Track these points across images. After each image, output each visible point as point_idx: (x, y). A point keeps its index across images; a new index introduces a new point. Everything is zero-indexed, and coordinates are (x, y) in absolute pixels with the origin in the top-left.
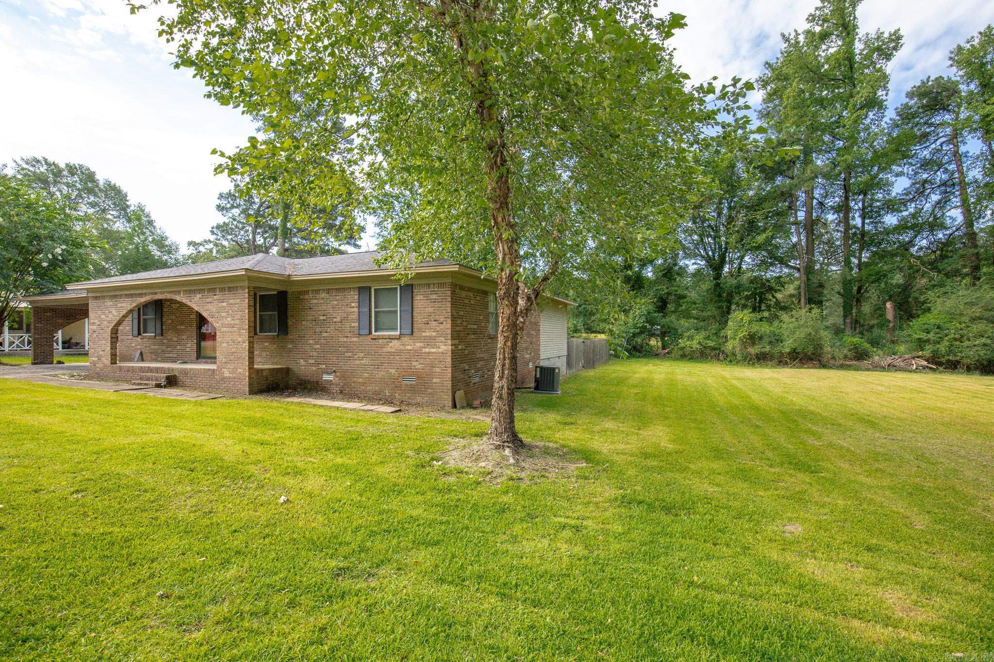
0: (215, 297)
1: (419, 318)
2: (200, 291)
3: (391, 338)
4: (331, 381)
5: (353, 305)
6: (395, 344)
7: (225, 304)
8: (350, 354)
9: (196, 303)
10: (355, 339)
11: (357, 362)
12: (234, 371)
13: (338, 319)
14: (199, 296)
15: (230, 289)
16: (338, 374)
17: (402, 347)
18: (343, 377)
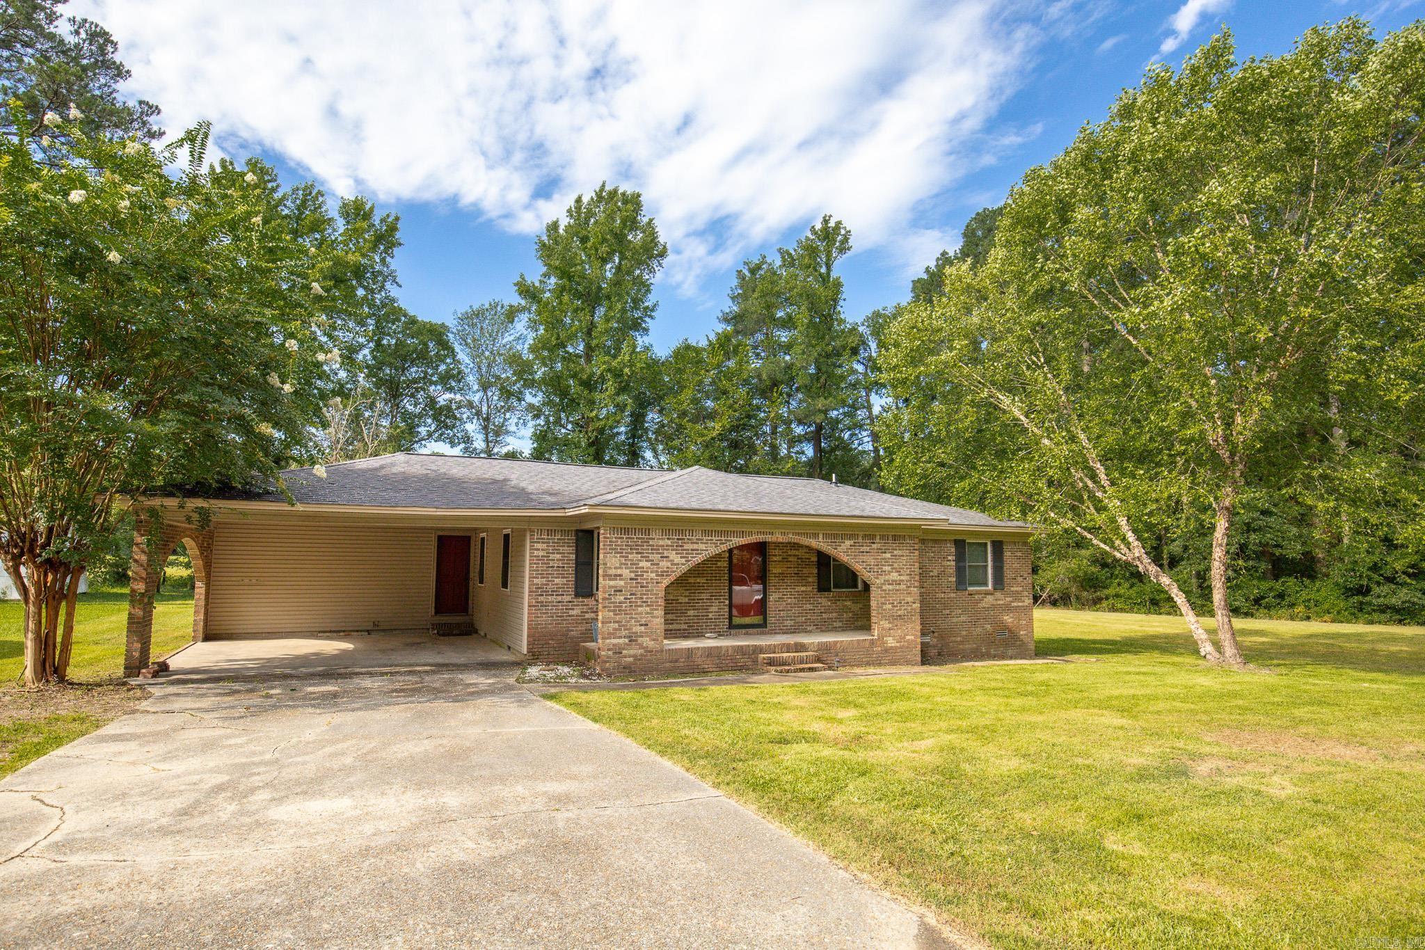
0: (874, 546)
1: (1008, 573)
2: (851, 537)
3: (987, 593)
4: (928, 643)
5: (950, 558)
6: (990, 598)
7: (888, 555)
8: (948, 612)
9: (843, 552)
10: (953, 595)
11: (955, 620)
12: (902, 638)
13: (935, 573)
14: (848, 543)
15: (895, 538)
16: (936, 634)
17: (995, 603)
18: (941, 637)
